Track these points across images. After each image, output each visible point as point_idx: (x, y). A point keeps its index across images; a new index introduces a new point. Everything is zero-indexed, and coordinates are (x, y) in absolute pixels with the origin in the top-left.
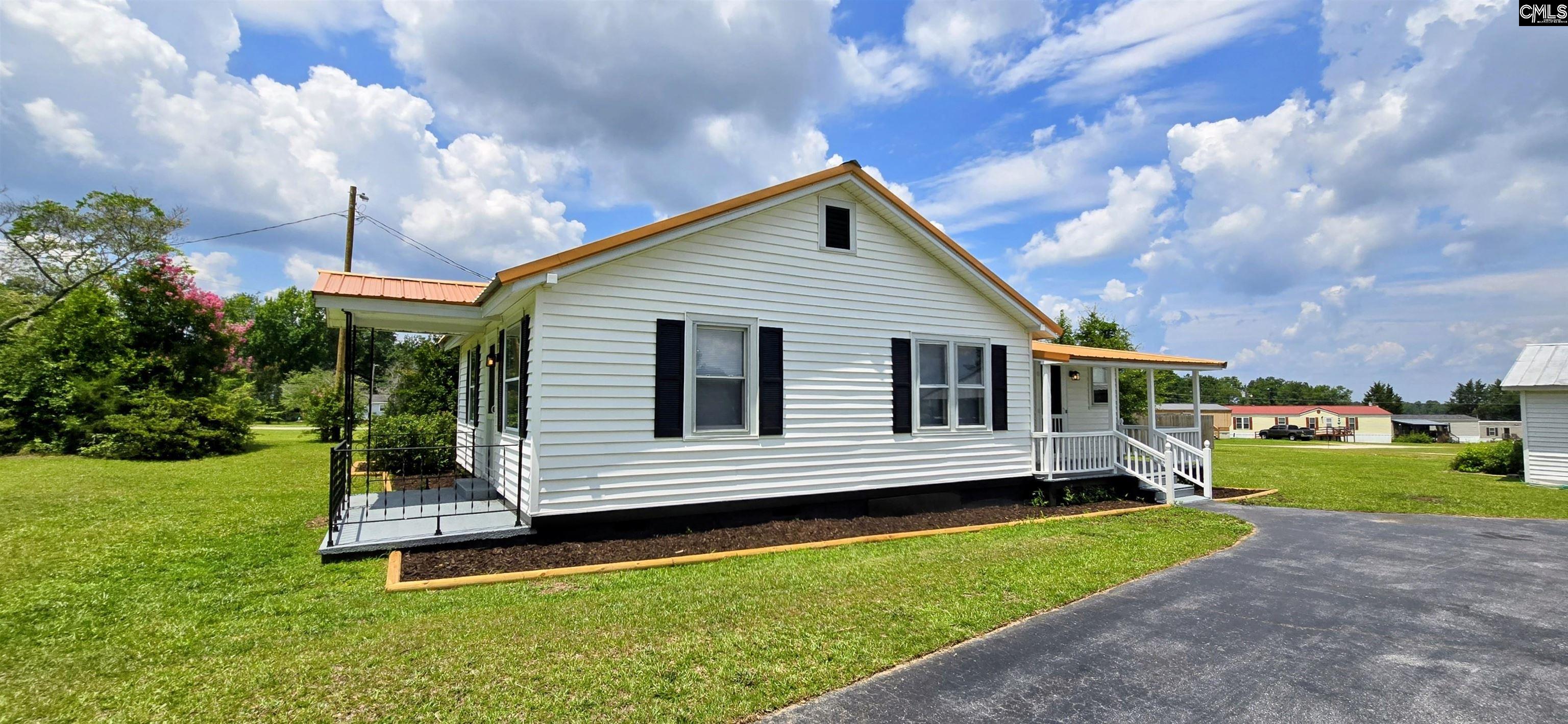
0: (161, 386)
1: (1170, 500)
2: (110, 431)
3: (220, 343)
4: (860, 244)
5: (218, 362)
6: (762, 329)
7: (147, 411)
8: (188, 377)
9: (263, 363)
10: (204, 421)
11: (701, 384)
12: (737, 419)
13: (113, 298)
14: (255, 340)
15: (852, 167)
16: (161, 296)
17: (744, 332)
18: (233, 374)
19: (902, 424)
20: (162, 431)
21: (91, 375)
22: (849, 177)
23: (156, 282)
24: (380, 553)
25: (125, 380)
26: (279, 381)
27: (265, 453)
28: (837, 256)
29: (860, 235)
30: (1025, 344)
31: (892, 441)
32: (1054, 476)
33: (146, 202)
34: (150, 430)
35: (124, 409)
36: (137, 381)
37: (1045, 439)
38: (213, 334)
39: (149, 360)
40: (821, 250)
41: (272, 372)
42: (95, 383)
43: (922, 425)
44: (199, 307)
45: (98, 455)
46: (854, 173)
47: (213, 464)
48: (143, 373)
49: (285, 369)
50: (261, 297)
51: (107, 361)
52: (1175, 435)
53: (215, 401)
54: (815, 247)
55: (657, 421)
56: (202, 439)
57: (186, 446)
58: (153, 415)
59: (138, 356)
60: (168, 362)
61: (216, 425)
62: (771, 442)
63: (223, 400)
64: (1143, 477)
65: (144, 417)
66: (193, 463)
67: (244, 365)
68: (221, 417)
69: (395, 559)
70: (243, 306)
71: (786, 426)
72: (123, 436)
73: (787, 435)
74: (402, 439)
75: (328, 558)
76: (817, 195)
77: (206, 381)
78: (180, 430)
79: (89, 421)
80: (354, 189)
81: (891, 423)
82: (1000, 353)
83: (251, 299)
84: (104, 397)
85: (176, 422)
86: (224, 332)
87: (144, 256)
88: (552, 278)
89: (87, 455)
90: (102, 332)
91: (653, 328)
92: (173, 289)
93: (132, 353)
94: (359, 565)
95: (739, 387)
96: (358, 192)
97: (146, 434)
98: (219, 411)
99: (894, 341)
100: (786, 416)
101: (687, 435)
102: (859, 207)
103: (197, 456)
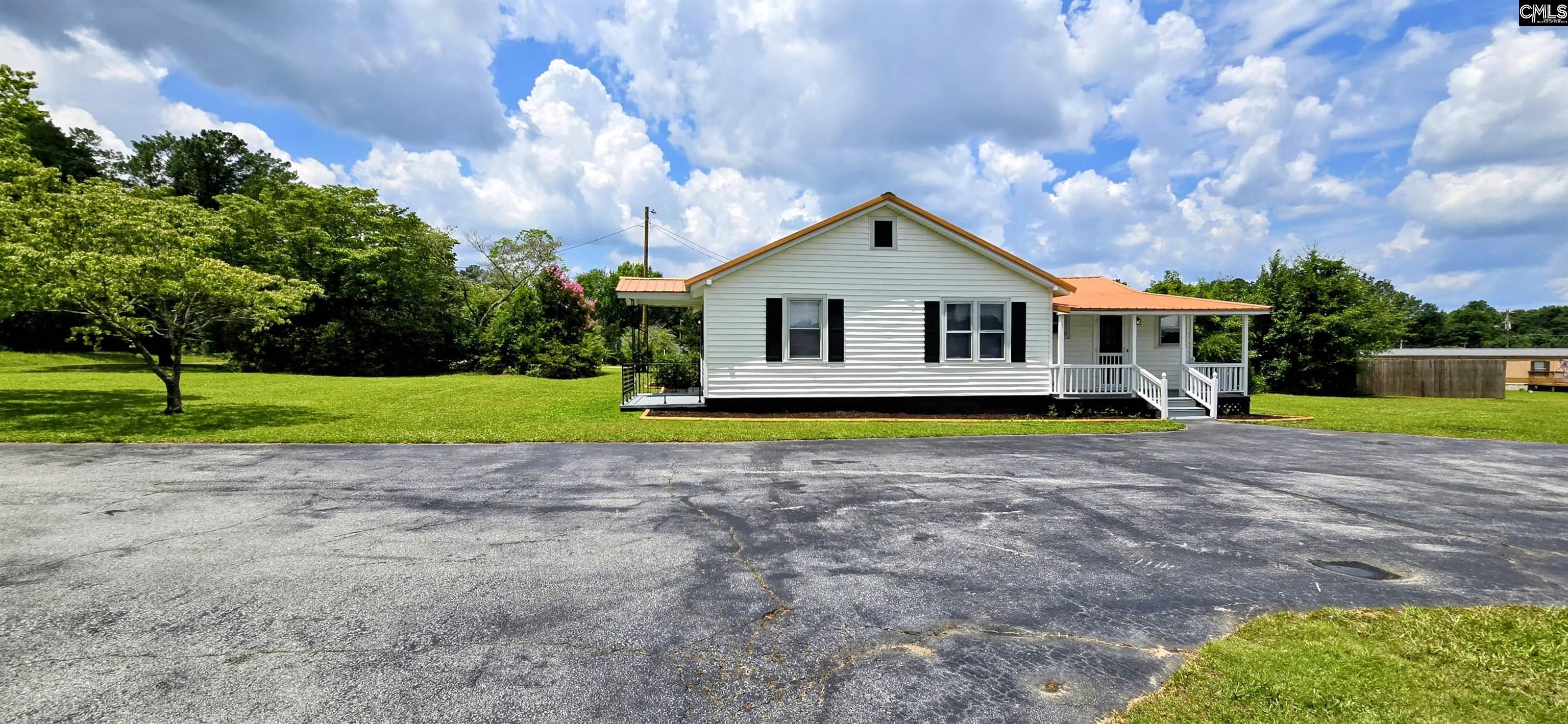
0: (558, 338)
1: (1164, 416)
2: (537, 362)
3: (584, 312)
4: (899, 242)
5: (583, 323)
6: (830, 301)
7: (552, 352)
8: (569, 334)
9: (611, 320)
10: (578, 358)
11: (793, 333)
12: (815, 352)
13: (534, 290)
14: (604, 303)
15: (887, 196)
16: (554, 288)
17: (818, 302)
18: (590, 330)
19: (932, 355)
20: (560, 363)
21: (528, 333)
22: (887, 202)
23: (552, 279)
24: (641, 409)
25: (542, 335)
26: (619, 335)
27: (607, 376)
28: (883, 252)
29: (899, 237)
30: (1047, 300)
31: (924, 367)
32: (1065, 395)
33: (545, 232)
34: (555, 362)
35: (543, 351)
36: (547, 336)
37: (1058, 369)
38: (579, 308)
39: (552, 324)
40: (871, 249)
41: (615, 328)
42: (530, 337)
43: (948, 357)
44: (572, 292)
45: (534, 375)
46: (890, 200)
47: (582, 381)
48: (549, 331)
49: (623, 325)
50: (607, 271)
51: (534, 325)
52: (1196, 369)
53: (581, 346)
54: (867, 248)
55: (768, 353)
56: (577, 368)
57: (570, 371)
58: (555, 354)
59: (547, 321)
60: (560, 325)
61: (583, 360)
62: (836, 365)
63: (586, 346)
64: (1149, 400)
65: (552, 355)
66: (574, 380)
67: (595, 325)
68: (585, 355)
69: (647, 411)
70: (597, 278)
71: (846, 356)
72: (544, 365)
73: (847, 362)
74: (671, 368)
75: (623, 410)
76: (869, 215)
77: (577, 335)
78: (567, 363)
79: (529, 358)
80: (647, 208)
81: (923, 356)
82: (1019, 309)
83: (601, 272)
84: (534, 344)
85: (565, 358)
86: (584, 306)
87: (545, 264)
88: (709, 282)
89: (529, 375)
90: (531, 309)
91: (765, 303)
92: (560, 283)
93: (544, 319)
94: (633, 413)
95: (817, 334)
96: (650, 210)
97: (553, 364)
98: (585, 352)
99: (926, 303)
100: (846, 350)
101: (785, 360)
102: (899, 219)
103: (576, 377)
